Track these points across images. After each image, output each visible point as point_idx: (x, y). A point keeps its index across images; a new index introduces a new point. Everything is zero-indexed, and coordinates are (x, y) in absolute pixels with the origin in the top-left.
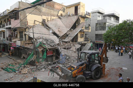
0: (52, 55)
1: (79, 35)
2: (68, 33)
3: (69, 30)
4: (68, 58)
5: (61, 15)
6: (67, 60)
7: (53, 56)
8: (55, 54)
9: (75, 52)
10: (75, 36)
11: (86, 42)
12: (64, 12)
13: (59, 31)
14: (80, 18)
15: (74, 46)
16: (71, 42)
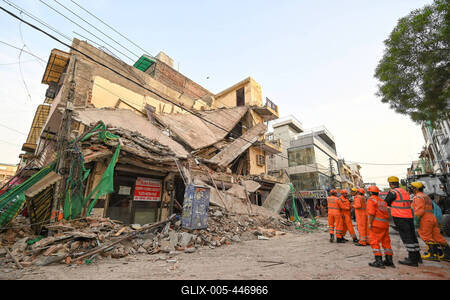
0: (158, 199)
1: (252, 157)
2: (220, 146)
3: (222, 138)
4: (218, 213)
5: (203, 109)
6: (216, 221)
7: (159, 205)
8: (168, 199)
9: (243, 201)
10: (240, 153)
11: (273, 179)
12: (210, 104)
13: (192, 136)
14: (252, 112)
15: (241, 185)
16: (229, 170)
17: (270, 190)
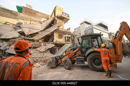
1: (56, 35)
14: (56, 18)
15: (45, 46)
17: (62, 47)
